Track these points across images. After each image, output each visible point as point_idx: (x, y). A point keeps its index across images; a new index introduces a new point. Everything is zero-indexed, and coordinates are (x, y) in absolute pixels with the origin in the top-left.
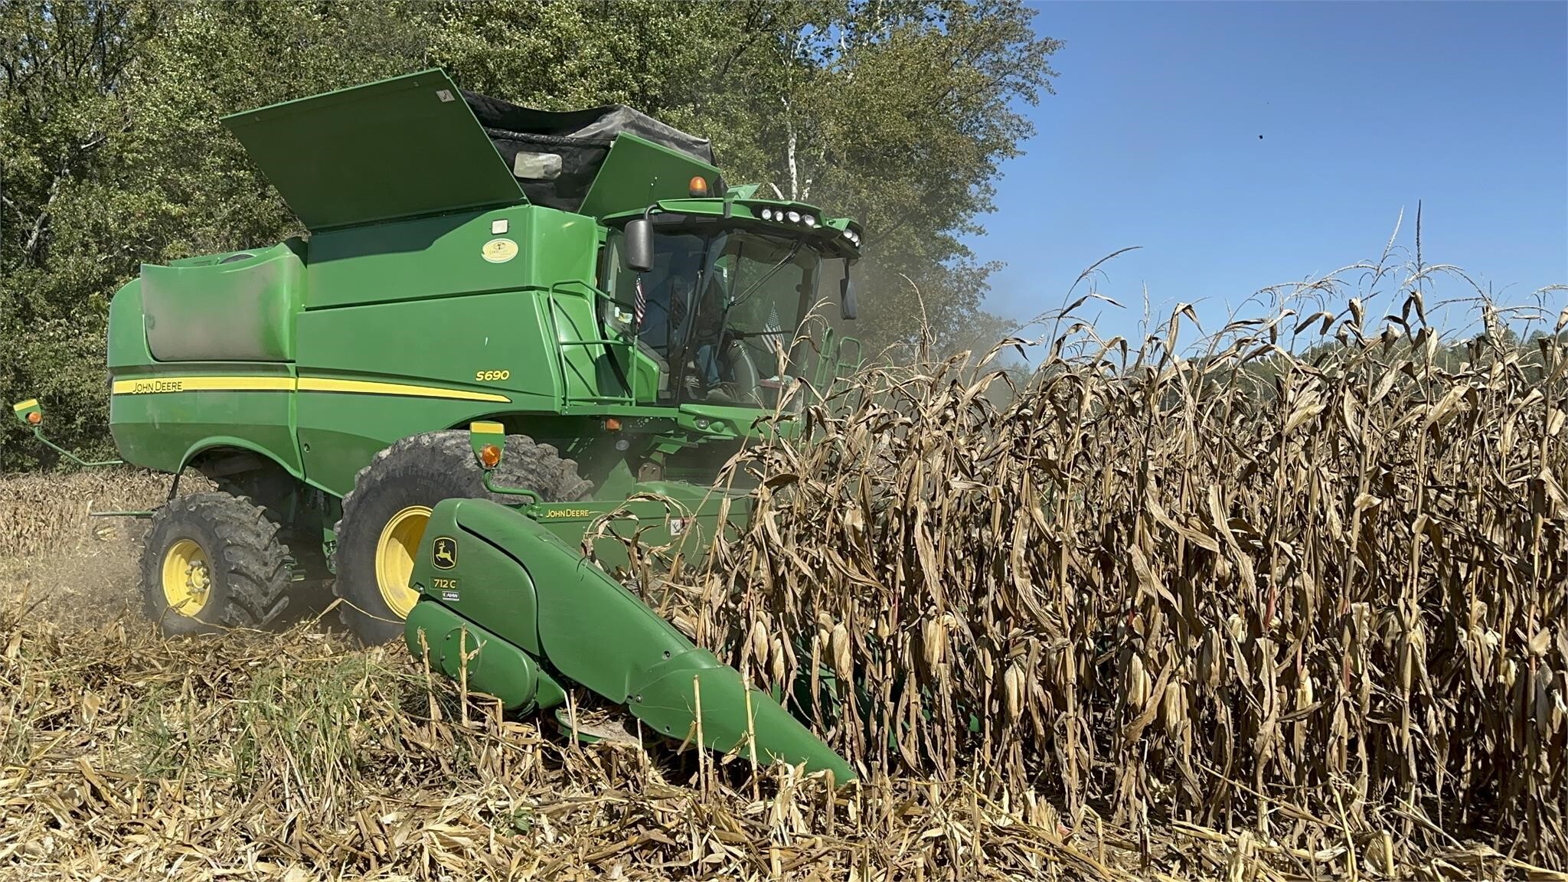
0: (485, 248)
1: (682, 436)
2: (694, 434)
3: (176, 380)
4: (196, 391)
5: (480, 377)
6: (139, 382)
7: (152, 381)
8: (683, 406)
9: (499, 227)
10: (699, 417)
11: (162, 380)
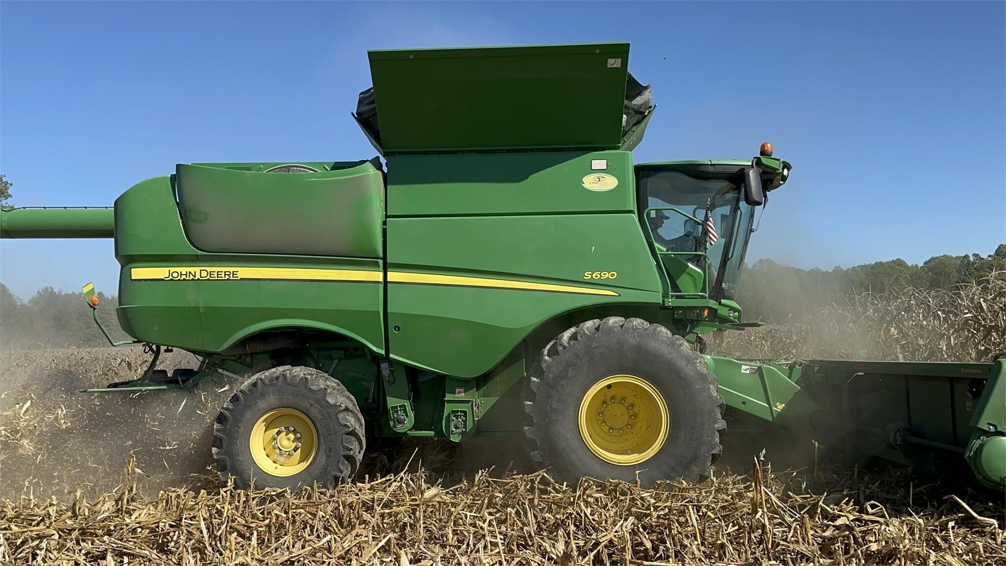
0: (584, 180)
1: (716, 322)
2: (724, 320)
3: (231, 269)
4: (259, 279)
5: (588, 276)
6: (172, 269)
7: (192, 270)
8: (723, 301)
9: (599, 164)
10: (732, 309)
11: (209, 269)
